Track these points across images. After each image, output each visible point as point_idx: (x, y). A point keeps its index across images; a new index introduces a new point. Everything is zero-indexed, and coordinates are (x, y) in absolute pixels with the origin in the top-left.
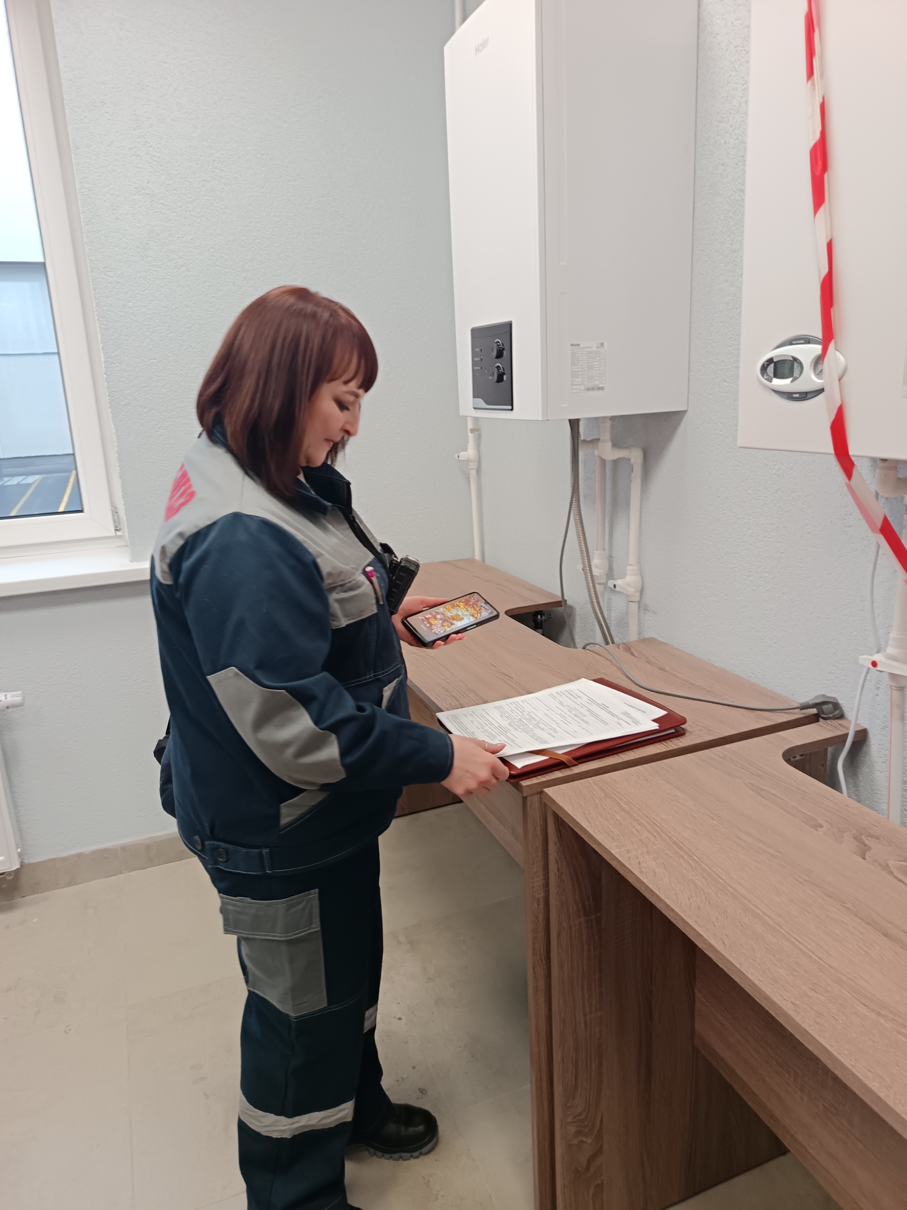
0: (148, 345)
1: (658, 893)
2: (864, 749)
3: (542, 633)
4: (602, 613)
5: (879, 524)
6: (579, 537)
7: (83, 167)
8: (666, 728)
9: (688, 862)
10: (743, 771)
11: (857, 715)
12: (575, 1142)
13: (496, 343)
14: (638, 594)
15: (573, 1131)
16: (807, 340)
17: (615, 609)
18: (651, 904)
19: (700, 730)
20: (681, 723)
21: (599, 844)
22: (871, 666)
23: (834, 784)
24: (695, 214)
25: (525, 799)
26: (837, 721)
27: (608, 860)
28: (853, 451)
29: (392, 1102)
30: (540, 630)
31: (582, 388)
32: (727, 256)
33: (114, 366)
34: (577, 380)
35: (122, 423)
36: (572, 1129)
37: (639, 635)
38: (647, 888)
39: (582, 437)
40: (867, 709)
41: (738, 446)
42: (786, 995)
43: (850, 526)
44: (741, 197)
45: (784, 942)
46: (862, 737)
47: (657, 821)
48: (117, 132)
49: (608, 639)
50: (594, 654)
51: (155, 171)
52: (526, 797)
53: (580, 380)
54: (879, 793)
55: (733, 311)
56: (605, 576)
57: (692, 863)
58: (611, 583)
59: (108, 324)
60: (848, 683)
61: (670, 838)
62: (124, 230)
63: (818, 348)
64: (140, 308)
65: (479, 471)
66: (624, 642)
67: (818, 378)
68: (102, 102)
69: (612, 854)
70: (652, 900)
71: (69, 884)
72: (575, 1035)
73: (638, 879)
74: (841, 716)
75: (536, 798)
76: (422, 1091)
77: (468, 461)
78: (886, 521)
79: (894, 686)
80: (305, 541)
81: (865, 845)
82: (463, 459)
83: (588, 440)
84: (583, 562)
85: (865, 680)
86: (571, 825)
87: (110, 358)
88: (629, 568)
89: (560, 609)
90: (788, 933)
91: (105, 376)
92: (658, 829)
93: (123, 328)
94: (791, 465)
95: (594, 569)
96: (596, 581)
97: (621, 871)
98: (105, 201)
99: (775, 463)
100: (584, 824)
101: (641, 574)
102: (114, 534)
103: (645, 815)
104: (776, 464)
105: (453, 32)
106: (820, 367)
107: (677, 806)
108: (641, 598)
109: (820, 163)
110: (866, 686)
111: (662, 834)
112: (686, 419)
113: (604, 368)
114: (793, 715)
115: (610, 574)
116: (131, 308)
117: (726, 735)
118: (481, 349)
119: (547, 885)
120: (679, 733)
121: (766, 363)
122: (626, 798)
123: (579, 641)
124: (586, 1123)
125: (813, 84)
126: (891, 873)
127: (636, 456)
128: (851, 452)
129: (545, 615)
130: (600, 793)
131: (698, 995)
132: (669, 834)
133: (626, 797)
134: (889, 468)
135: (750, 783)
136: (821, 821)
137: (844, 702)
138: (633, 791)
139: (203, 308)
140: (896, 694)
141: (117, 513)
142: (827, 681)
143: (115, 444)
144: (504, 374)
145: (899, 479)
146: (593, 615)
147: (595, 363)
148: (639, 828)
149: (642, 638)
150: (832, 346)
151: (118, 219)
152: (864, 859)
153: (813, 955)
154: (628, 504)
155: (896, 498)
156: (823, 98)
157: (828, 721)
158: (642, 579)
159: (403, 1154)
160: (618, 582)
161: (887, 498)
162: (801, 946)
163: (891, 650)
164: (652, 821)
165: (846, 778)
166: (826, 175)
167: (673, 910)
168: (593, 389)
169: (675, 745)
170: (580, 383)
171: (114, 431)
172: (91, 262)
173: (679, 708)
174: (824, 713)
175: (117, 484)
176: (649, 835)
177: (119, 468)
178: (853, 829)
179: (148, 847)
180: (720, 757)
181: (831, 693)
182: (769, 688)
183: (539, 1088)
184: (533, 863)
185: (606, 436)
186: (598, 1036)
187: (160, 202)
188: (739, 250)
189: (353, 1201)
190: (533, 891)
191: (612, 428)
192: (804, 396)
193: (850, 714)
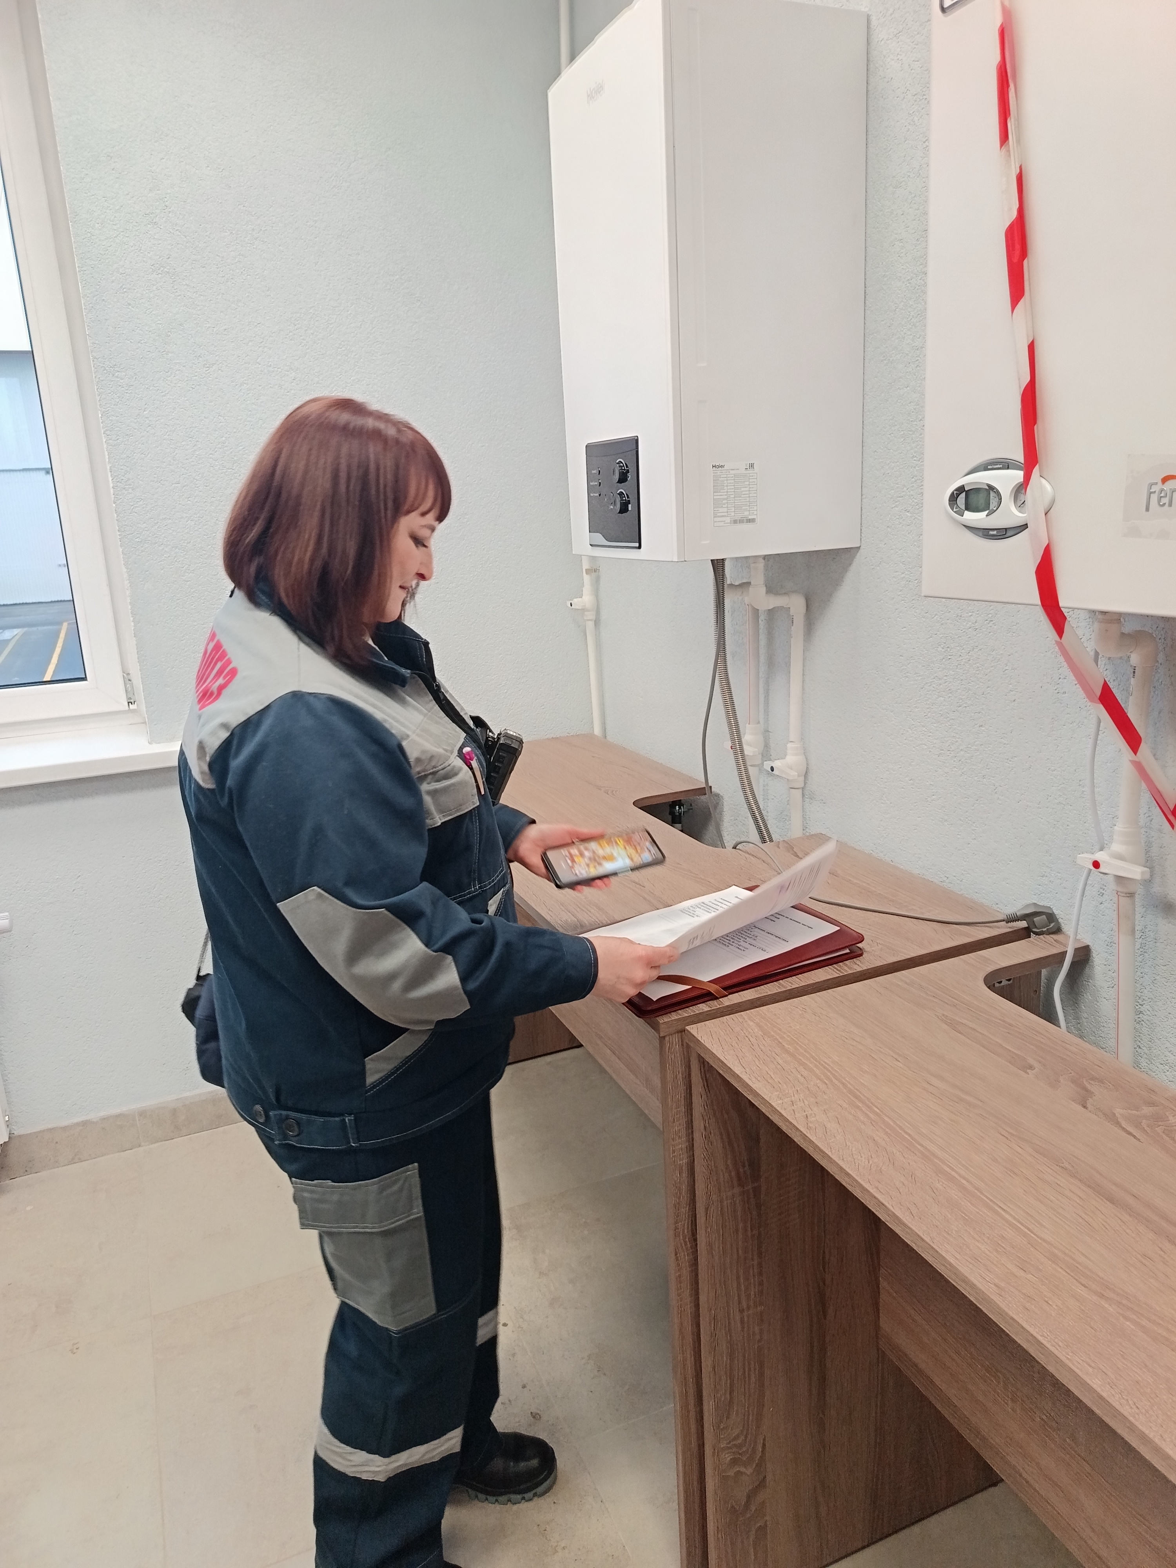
0: (170, 465)
1: (830, 1154)
2: (1087, 970)
3: (681, 829)
4: (756, 802)
5: (1098, 692)
6: (726, 706)
7: (84, 239)
8: (838, 947)
9: (866, 1114)
10: (935, 1000)
11: (1077, 929)
12: (731, 1473)
13: (618, 463)
14: (803, 778)
15: (729, 1459)
16: (1006, 465)
17: (773, 797)
18: (822, 1168)
19: (881, 949)
20: (858, 941)
21: (757, 1095)
22: (1092, 867)
23: (1050, 1016)
24: (867, 302)
25: (662, 1039)
26: (1052, 936)
27: (767, 1114)
28: (1064, 601)
29: (498, 1431)
30: (679, 826)
31: (728, 520)
32: (907, 354)
33: (126, 492)
34: (721, 510)
35: (136, 565)
36: (727, 1457)
37: (803, 830)
38: (816, 1147)
39: (728, 581)
40: (1089, 921)
41: (922, 595)
42: (989, 1276)
43: (1065, 693)
44: (923, 280)
45: (986, 1211)
46: (1083, 956)
47: (828, 1064)
48: (127, 194)
49: (764, 836)
50: (747, 855)
51: (178, 244)
52: (664, 1037)
53: (725, 510)
54: (1106, 1026)
55: (915, 423)
56: (760, 756)
57: (871, 1115)
58: (767, 766)
59: (118, 439)
60: (1065, 888)
61: (843, 1084)
62: (138, 319)
63: (1019, 475)
64: (160, 418)
65: (597, 622)
66: (785, 839)
67: (1020, 512)
68: (108, 156)
69: (772, 1106)
70: (823, 1163)
71: (72, 1162)
72: (729, 1337)
73: (805, 1137)
74: (1058, 930)
75: (676, 1039)
76: (535, 1416)
77: (584, 610)
78: (1106, 689)
79: (1122, 893)
80: (386, 721)
81: (1087, 1090)
82: (577, 608)
83: (736, 584)
84: (733, 740)
85: (1086, 884)
86: (721, 1072)
87: (121, 483)
88: (789, 745)
89: (703, 797)
90: (991, 1200)
91: (114, 505)
92: (829, 1074)
93: (137, 443)
94: (990, 615)
95: (745, 747)
96: (748, 763)
97: (784, 1128)
98: (113, 282)
99: (970, 614)
100: (737, 1070)
101: (805, 752)
102: (127, 708)
103: (813, 1057)
104: (971, 616)
105: (558, 74)
106: (1022, 498)
107: (853, 1045)
108: (805, 783)
109: (1018, 247)
110: (1086, 893)
111: (834, 1080)
112: (860, 558)
113: (755, 495)
114: (998, 929)
115: (766, 753)
116: (147, 418)
117: (913, 955)
118: (599, 471)
119: (691, 1147)
120: (855, 954)
121: (955, 492)
122: (789, 1036)
123: (729, 840)
124: (744, 1449)
125: (1009, 151)
126: (1118, 1124)
127: (796, 604)
128: (1063, 603)
129: (685, 806)
130: (756, 1030)
131: (883, 1284)
132: (844, 1081)
133: (789, 1034)
134: (1110, 621)
135: (943, 1015)
136: (1032, 1061)
137: (1061, 913)
138: (798, 1027)
139: (239, 418)
140: (1124, 901)
141: (130, 680)
142: (1040, 887)
143: (128, 593)
144: (629, 502)
145: (1123, 634)
146: (746, 806)
147: (743, 489)
148: (805, 1073)
149: (808, 834)
150: (1036, 471)
151: (129, 304)
152: (1085, 1107)
153: (1022, 1228)
154: (788, 665)
155: (1121, 658)
156: (1021, 168)
157: (1041, 936)
158: (806, 759)
159: (513, 1497)
160: (777, 764)
161: (1109, 658)
162: (1007, 1216)
163: (1117, 847)
164: (822, 1065)
165: (1065, 1008)
166: (1025, 262)
167: (848, 1174)
168: (741, 521)
169: (850, 968)
170: (726, 514)
171: (126, 576)
172: (95, 360)
173: (854, 921)
174: (1036, 927)
175: (131, 644)
176: (818, 1081)
177: (132, 624)
178: (1072, 1072)
179: (174, 1112)
180: (907, 983)
181: (1045, 902)
182: (967, 896)
183: (685, 1406)
184: (674, 1120)
185: (758, 579)
186: (758, 1337)
187: (184, 283)
188: (922, 348)
189: (450, 1556)
190: (674, 1156)
191: (766, 568)
192: (1003, 533)
193: (1068, 927)
